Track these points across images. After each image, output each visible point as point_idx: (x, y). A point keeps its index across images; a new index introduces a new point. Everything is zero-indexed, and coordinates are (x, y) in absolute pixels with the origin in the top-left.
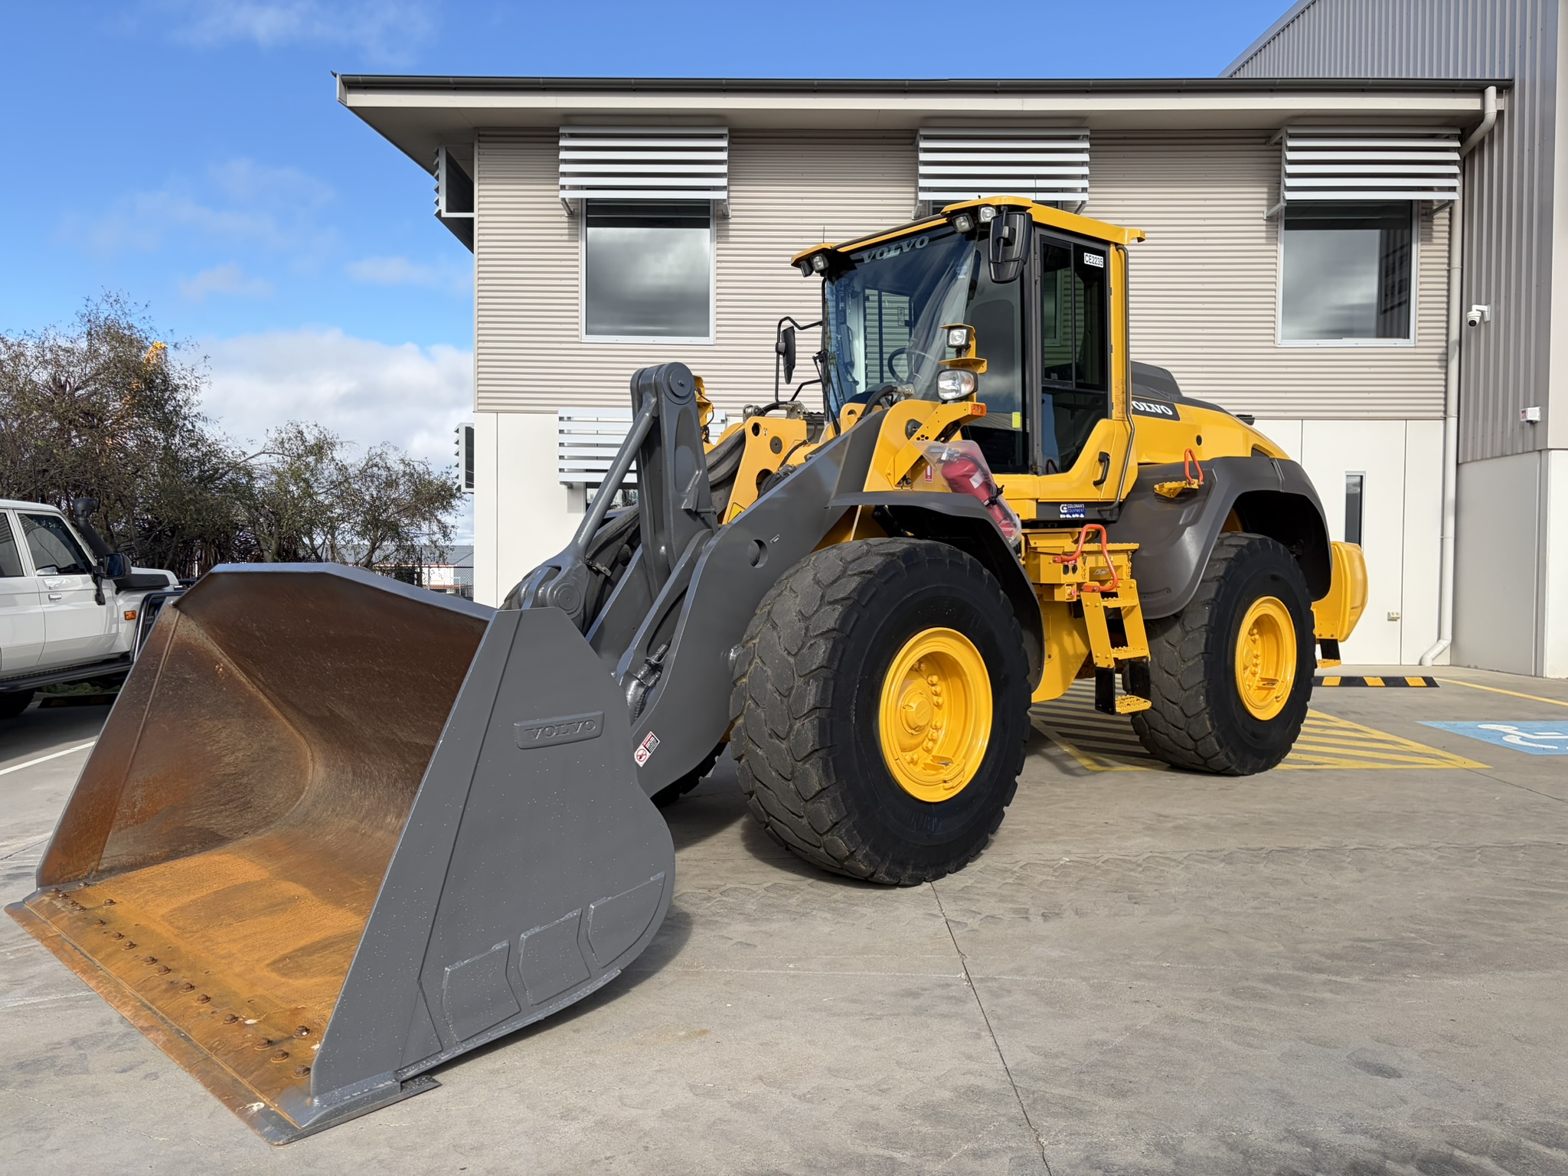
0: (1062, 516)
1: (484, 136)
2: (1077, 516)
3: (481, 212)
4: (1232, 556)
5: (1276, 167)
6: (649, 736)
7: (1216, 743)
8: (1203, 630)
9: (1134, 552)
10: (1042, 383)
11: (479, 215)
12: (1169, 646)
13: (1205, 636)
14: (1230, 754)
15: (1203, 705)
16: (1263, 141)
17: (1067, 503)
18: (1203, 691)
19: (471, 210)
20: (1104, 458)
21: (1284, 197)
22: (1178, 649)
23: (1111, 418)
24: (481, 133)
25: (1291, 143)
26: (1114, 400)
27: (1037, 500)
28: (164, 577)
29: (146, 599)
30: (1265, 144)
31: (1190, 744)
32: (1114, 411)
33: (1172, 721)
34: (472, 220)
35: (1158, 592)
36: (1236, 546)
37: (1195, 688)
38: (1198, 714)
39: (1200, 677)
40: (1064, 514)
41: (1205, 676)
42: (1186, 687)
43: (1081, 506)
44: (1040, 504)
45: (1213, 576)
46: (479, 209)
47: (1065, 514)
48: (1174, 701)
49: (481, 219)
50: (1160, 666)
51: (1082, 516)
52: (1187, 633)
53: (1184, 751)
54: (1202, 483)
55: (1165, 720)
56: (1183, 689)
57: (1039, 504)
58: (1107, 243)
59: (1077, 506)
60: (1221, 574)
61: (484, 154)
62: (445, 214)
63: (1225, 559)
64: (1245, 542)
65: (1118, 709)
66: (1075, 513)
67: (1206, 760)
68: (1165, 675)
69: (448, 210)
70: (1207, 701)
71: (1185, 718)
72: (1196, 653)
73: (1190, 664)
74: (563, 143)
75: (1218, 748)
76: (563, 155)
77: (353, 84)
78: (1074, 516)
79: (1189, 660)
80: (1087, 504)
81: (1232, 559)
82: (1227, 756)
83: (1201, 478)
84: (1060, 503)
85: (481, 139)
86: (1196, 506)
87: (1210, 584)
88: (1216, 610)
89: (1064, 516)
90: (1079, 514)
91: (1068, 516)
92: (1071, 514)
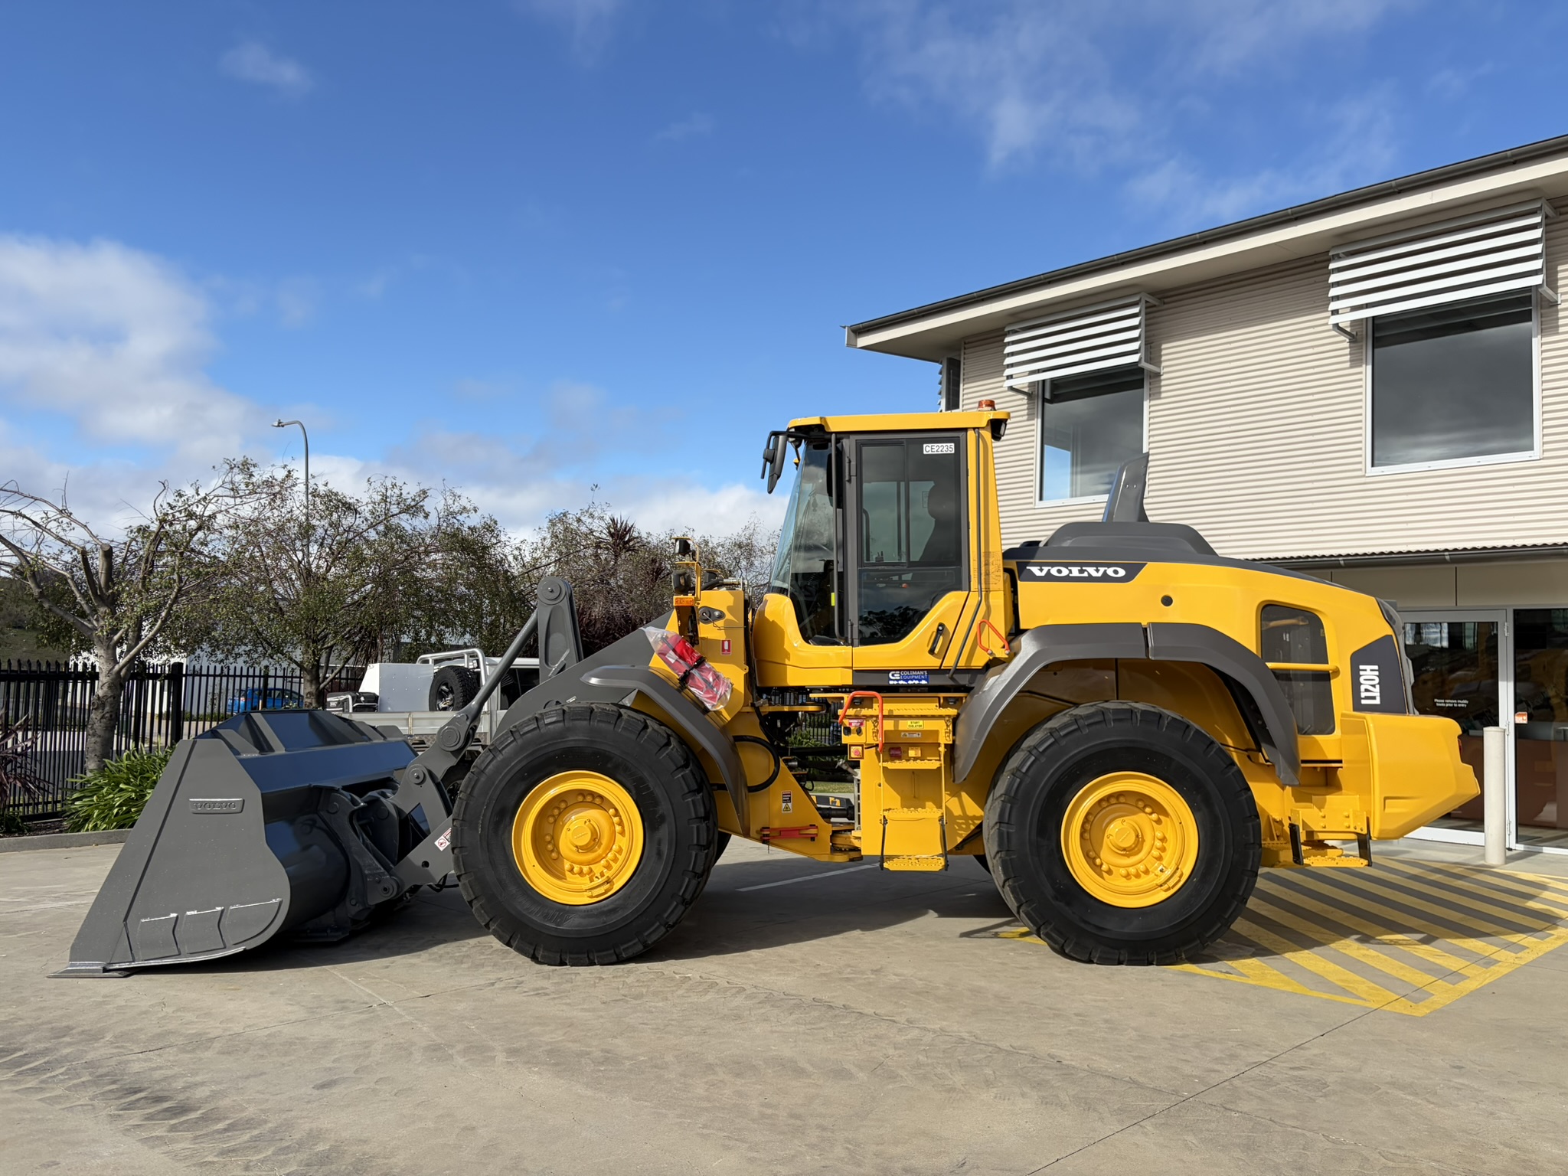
0: (891, 682)
1: (968, 343)
2: (917, 682)
4: (1057, 725)
9: (954, 718)
17: (900, 670)
20: (939, 629)
23: (968, 590)
27: (851, 668)
32: (972, 584)
36: (1074, 716)
40: (894, 679)
43: (922, 673)
44: (860, 673)
47: (897, 680)
51: (924, 682)
57: (853, 671)
58: (965, 430)
59: (914, 673)
60: (1035, 743)
66: (912, 680)
74: (1008, 339)
76: (1009, 349)
77: (860, 330)
78: (910, 682)
80: (928, 671)
81: (1056, 729)
85: (966, 346)
88: (1018, 780)
89: (896, 682)
90: (920, 680)
91: (901, 682)
92: (907, 680)
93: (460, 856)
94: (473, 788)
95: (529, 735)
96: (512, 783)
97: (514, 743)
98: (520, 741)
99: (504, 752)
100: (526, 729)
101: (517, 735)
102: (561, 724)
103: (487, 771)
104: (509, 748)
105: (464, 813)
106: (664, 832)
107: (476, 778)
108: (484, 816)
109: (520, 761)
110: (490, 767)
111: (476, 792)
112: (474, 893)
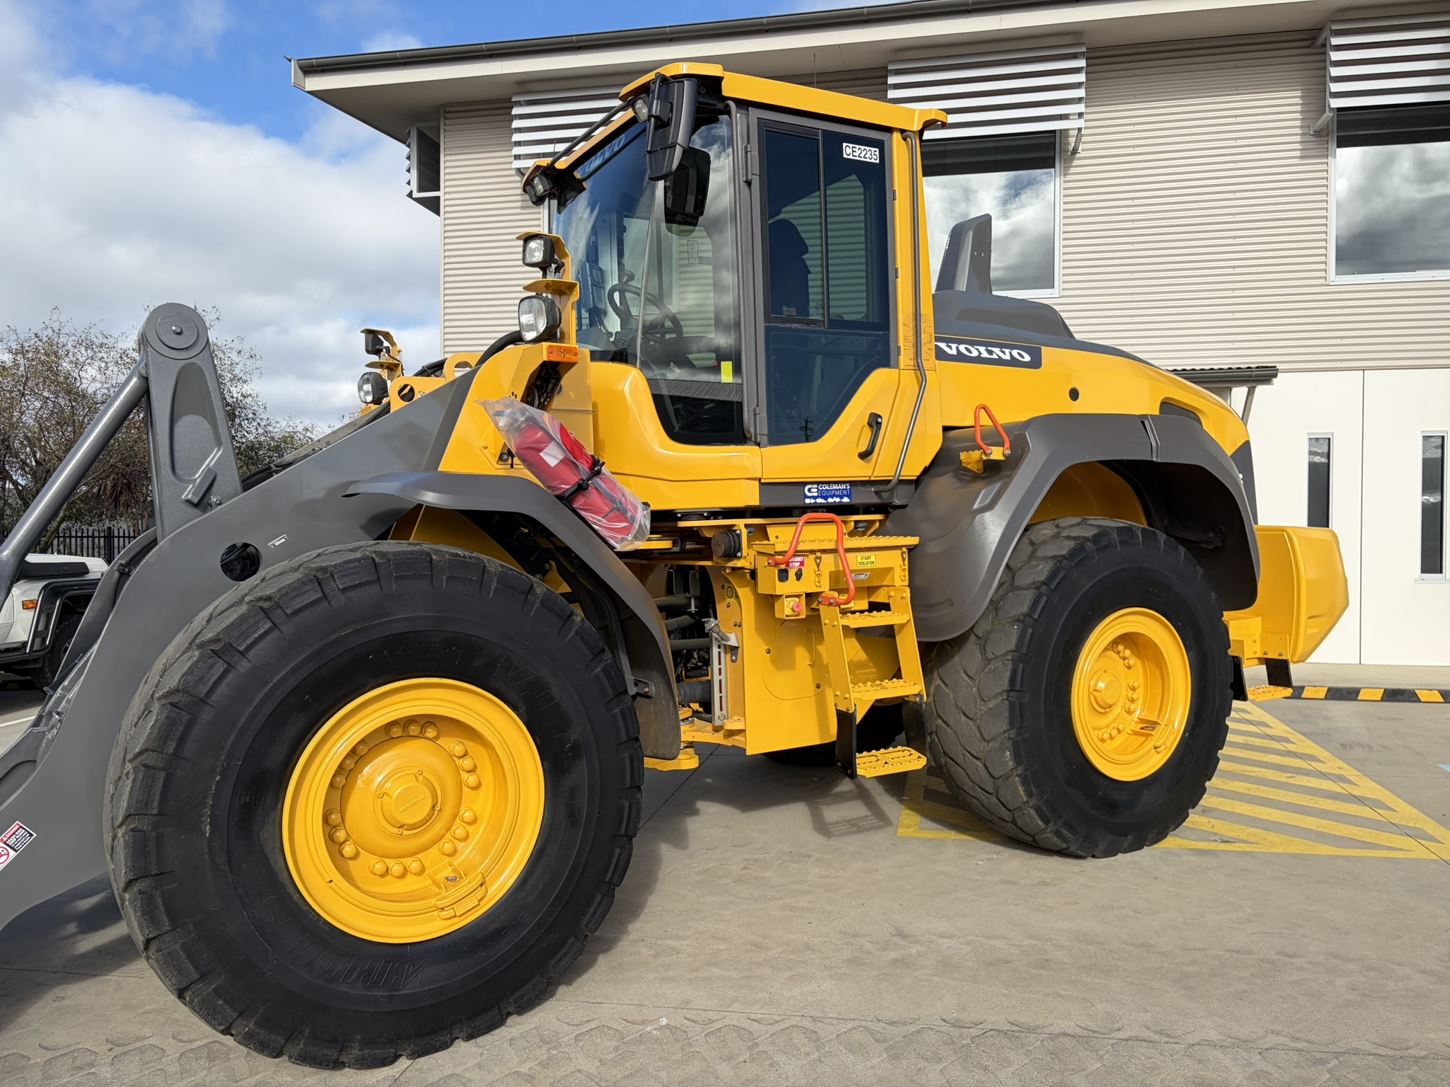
0: (808, 501)
1: (449, 112)
2: (838, 500)
3: (447, 190)
4: (1064, 552)
5: (1321, 73)
6: (14, 827)
7: (1036, 817)
8: (1009, 657)
9: (911, 549)
10: (766, 321)
11: (445, 193)
12: (966, 678)
13: (1010, 667)
14: (1064, 831)
15: (1011, 764)
16: (1307, 43)
17: (818, 483)
18: (1009, 744)
19: (438, 189)
20: (875, 422)
21: (1329, 105)
22: (977, 682)
23: (897, 366)
24: (447, 110)
25: (1335, 41)
26: (901, 343)
27: (760, 480)
28: (83, 565)
29: (44, 588)
30: (1309, 47)
31: (1006, 815)
32: (901, 358)
33: (978, 782)
34: (438, 198)
35: (939, 604)
36: (1075, 538)
37: (999, 740)
38: (1007, 777)
39: (1003, 725)
40: (811, 496)
41: (1011, 722)
42: (987, 738)
43: (844, 487)
44: (765, 486)
45: (1030, 581)
46: (445, 187)
47: (815, 498)
48: (975, 755)
49: (447, 196)
50: (957, 705)
51: (846, 500)
52: (989, 661)
53: (1003, 823)
54: (1008, 452)
55: (972, 781)
56: (984, 739)
57: (762, 484)
58: (889, 130)
59: (835, 487)
60: (1043, 578)
61: (449, 131)
62: (416, 195)
63: (1054, 557)
64: (1090, 533)
65: (860, 772)
66: (832, 497)
67: (1033, 836)
68: (963, 718)
69: (421, 189)
70: (1017, 758)
71: (992, 780)
72: (999, 690)
73: (991, 705)
74: (515, 111)
75: (1040, 823)
76: (516, 124)
77: (310, 69)
78: (830, 500)
79: (990, 700)
80: (853, 483)
81: (1064, 557)
82: (1058, 833)
83: (1007, 444)
84: (806, 484)
85: (447, 115)
86: (997, 486)
87: (1025, 592)
88: (1030, 630)
89: (813, 501)
90: (841, 497)
91: (820, 501)
92: (826, 498)
93: (157, 894)
94: (182, 740)
95: (306, 614)
96: (277, 719)
97: (275, 633)
98: (287, 629)
99: (251, 654)
100: (300, 602)
101: (277, 615)
102: (374, 589)
103: (214, 698)
104: (262, 644)
105: (163, 798)
106: (581, 774)
107: (185, 717)
108: (217, 797)
109: (293, 671)
110: (222, 688)
111: (190, 747)
112: (196, 968)
